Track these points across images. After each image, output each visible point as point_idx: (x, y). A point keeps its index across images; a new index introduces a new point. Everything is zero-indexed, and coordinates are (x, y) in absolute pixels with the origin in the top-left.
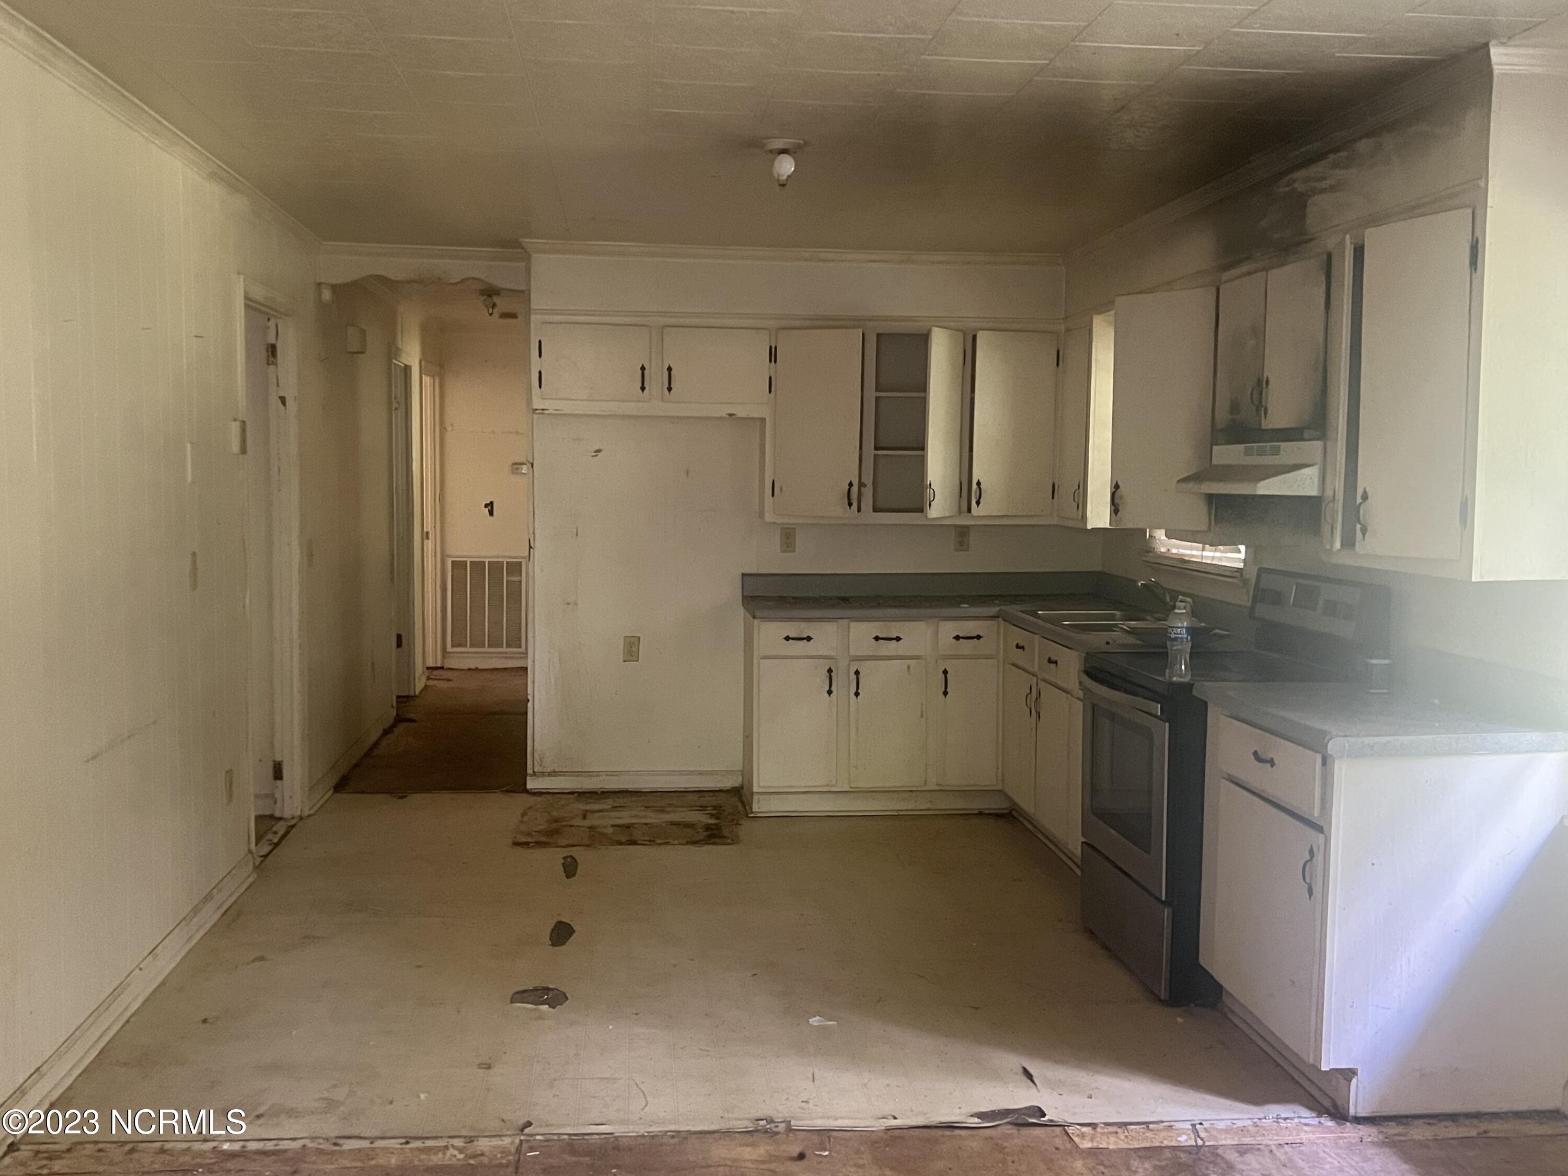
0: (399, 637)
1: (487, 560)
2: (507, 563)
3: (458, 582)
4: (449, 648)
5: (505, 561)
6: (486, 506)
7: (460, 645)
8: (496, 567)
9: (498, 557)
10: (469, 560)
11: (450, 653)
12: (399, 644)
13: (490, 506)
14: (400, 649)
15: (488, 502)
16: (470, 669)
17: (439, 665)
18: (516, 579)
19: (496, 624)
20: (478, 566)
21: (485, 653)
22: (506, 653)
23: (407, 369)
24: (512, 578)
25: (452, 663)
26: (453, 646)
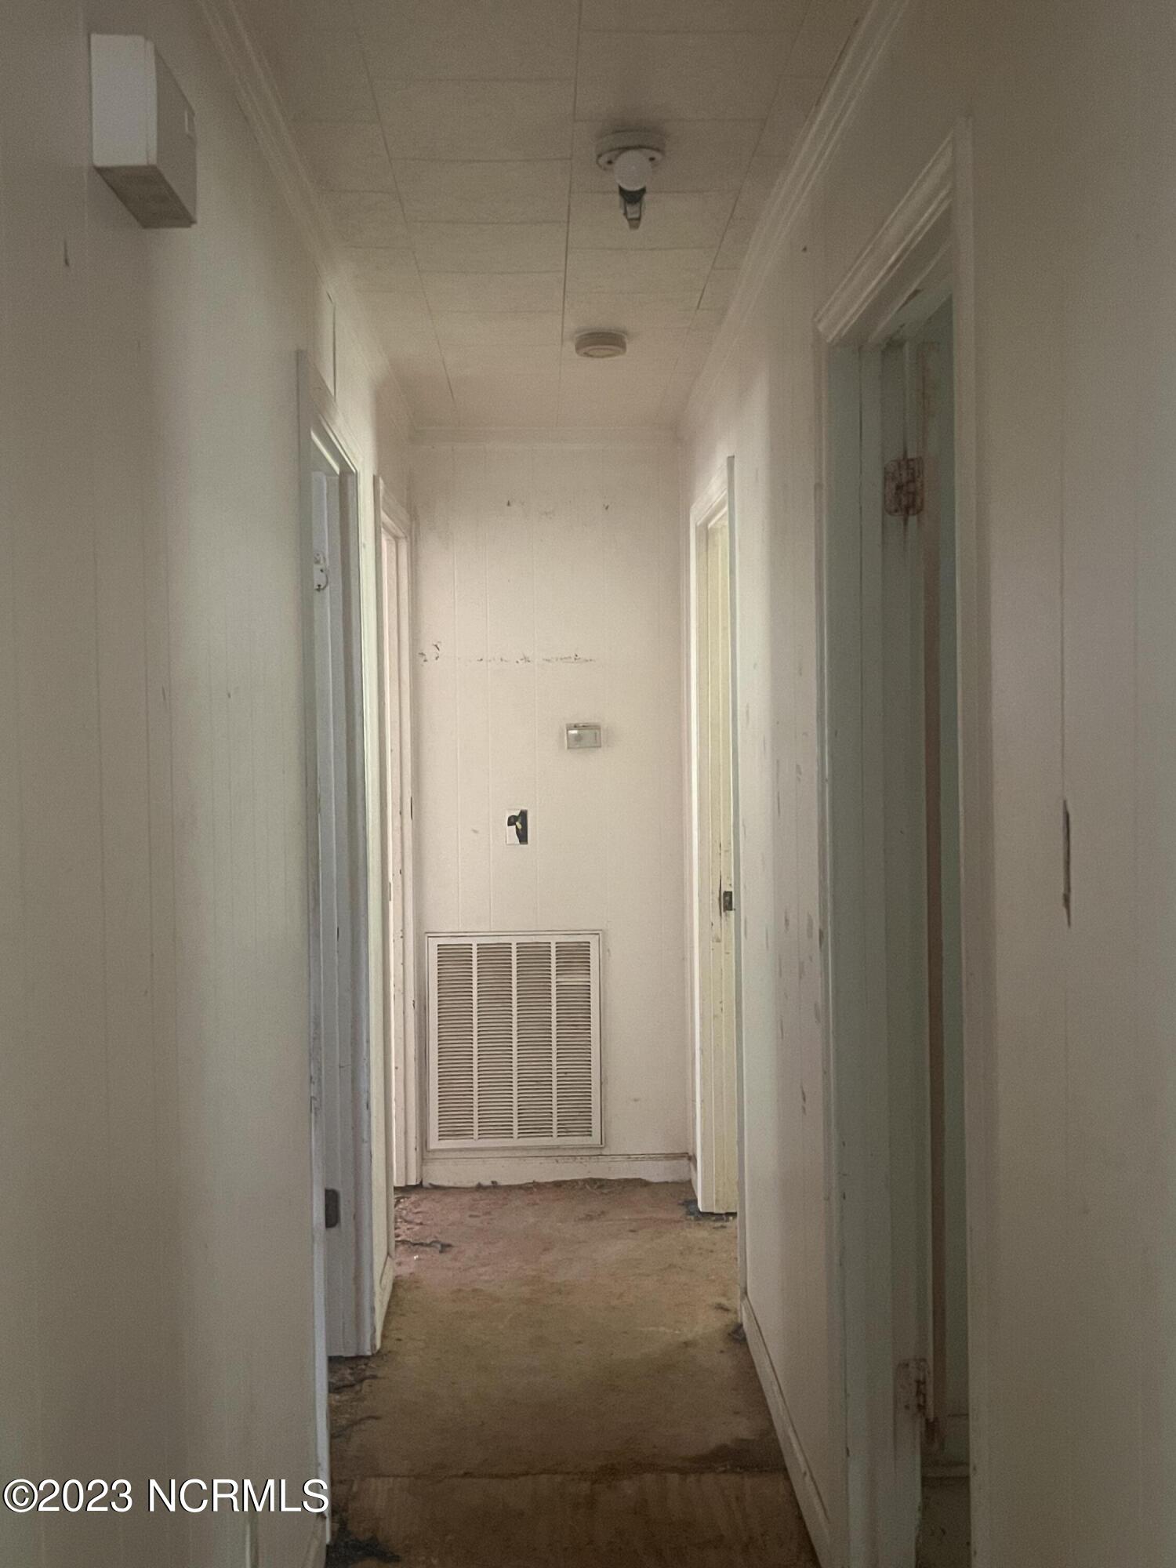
0: (332, 1199)
1: (514, 941)
2: (559, 946)
3: (453, 991)
4: (434, 1143)
5: (553, 940)
6: (512, 821)
7: (456, 1134)
8: (534, 955)
9: (536, 933)
10: (475, 942)
11: (434, 1151)
12: (332, 1218)
13: (520, 822)
14: (333, 1230)
15: (517, 813)
16: (480, 1187)
17: (413, 1182)
18: (579, 980)
19: (536, 1081)
20: (495, 955)
21: (514, 1148)
22: (558, 1147)
23: (346, 479)
24: (566, 980)
25: (439, 1175)
26: (442, 1136)
